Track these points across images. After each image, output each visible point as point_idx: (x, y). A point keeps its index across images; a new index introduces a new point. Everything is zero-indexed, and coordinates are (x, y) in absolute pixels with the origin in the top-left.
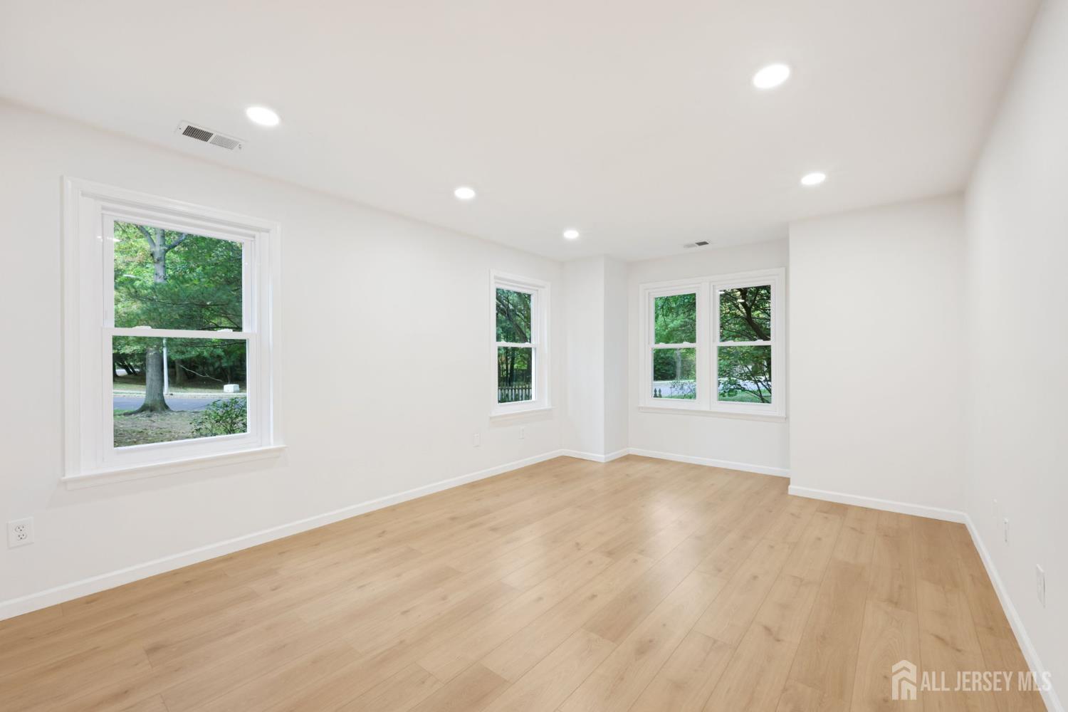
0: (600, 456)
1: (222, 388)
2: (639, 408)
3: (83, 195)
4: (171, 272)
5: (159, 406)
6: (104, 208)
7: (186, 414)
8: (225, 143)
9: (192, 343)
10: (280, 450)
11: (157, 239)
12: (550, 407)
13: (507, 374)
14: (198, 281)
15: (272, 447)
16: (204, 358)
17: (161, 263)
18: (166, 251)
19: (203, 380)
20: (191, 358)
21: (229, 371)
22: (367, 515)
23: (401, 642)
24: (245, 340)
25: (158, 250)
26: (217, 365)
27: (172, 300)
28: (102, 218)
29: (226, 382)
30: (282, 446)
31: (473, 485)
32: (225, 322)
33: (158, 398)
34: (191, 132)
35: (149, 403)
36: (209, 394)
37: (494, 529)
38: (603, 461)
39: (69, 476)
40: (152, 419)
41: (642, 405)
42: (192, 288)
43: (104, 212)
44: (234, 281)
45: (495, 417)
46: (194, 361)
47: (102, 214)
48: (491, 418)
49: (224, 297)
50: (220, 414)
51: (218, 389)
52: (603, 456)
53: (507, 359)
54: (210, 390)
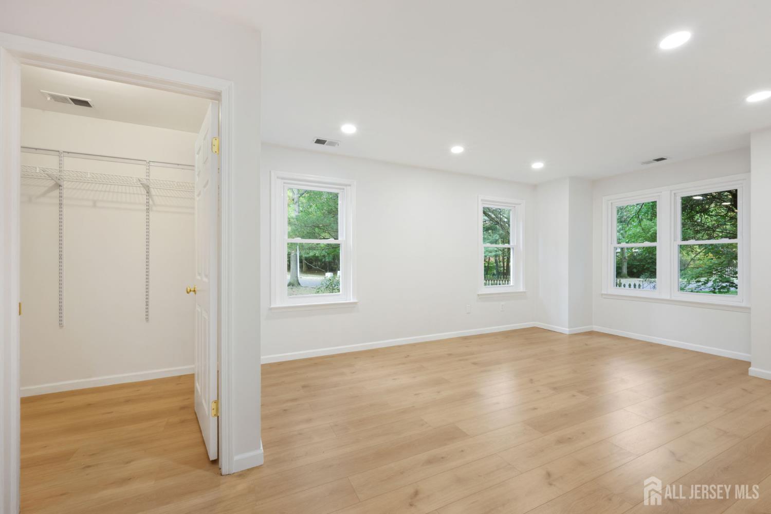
0: (566, 330)
1: (325, 274)
2: (602, 294)
3: (278, 178)
4: (301, 209)
5: (296, 283)
6: (284, 183)
7: (308, 289)
8: (332, 144)
9: (311, 248)
10: (355, 303)
11: (296, 192)
12: (524, 291)
13: (504, 270)
14: (315, 213)
15: (352, 301)
16: (318, 257)
17: (297, 204)
18: (300, 197)
19: (315, 270)
20: (309, 257)
21: (328, 264)
22: (399, 346)
23: (413, 407)
24: (339, 244)
25: (296, 196)
26: (323, 260)
27: (305, 224)
28: (284, 188)
29: (326, 271)
30: (356, 301)
31: (465, 338)
32: (327, 235)
33: (296, 279)
34: (319, 141)
35: (292, 281)
36: (319, 278)
37: (475, 364)
38: (568, 333)
39: (272, 306)
40: (293, 290)
41: (606, 293)
42: (313, 217)
43: (285, 185)
44: (333, 212)
45: (481, 295)
46: (311, 259)
47: (284, 186)
48: (478, 295)
49: (328, 221)
50: (328, 284)
51: (322, 275)
52: (568, 329)
53: (503, 259)
54: (319, 276)
